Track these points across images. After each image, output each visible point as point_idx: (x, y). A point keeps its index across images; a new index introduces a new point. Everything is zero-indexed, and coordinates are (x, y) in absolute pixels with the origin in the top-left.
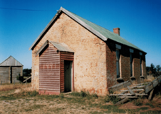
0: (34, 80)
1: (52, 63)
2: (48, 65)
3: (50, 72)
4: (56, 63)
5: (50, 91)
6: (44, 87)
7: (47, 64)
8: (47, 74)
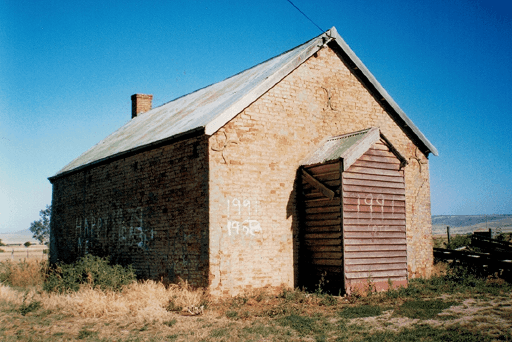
0: (221, 252)
1: (384, 197)
2: (371, 203)
3: (379, 222)
4: (394, 198)
5: (380, 280)
6: (359, 268)
7: (369, 199)
8: (369, 229)
